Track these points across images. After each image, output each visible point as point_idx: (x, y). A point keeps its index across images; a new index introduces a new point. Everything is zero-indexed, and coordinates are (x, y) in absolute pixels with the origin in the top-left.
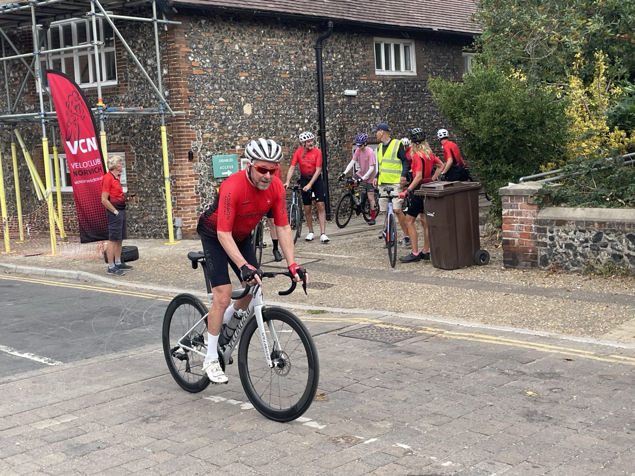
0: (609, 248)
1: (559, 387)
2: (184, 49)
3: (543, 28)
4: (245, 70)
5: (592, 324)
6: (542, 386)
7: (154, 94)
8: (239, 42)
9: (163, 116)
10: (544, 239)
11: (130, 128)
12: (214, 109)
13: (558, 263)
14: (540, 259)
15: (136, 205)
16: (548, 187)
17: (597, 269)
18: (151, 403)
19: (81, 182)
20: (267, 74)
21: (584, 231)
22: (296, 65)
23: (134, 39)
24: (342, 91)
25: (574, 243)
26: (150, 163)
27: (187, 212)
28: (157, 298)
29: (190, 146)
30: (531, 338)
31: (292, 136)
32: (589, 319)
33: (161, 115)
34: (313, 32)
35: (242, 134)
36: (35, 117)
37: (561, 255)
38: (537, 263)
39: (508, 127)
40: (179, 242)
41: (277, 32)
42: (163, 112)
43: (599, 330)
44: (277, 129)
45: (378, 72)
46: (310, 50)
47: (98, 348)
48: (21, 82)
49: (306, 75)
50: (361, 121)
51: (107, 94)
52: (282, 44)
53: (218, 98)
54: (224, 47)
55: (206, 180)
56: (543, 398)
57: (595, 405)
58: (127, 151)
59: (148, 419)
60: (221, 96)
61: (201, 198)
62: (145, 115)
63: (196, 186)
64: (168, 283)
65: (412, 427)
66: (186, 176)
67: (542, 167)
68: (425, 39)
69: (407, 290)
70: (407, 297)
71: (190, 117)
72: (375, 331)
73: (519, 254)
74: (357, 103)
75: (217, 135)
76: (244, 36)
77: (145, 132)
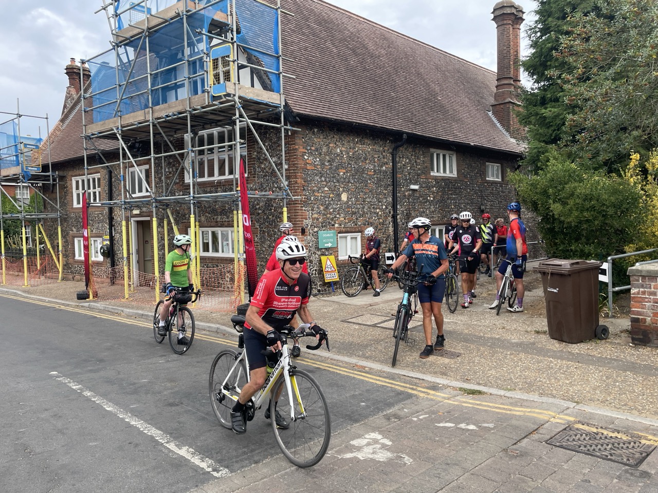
2: (302, 150)
4: (343, 167)
7: (276, 184)
8: (340, 147)
9: (285, 200)
12: (321, 196)
20: (360, 171)
22: (378, 166)
24: (409, 186)
26: (270, 236)
29: (302, 224)
31: (374, 218)
34: (390, 142)
35: (340, 215)
36: (185, 199)
41: (366, 141)
42: (285, 196)
44: (364, 212)
46: (388, 155)
48: (174, 175)
49: (385, 173)
50: (420, 208)
52: (369, 150)
53: (324, 188)
54: (330, 150)
55: (313, 249)
60: (326, 186)
61: (309, 264)
67: (626, 248)
68: (464, 151)
69: (552, 368)
70: (562, 378)
71: (304, 201)
72: (587, 439)
73: (651, 332)
74: (418, 195)
75: (322, 216)
76: (343, 142)
77: (267, 212)
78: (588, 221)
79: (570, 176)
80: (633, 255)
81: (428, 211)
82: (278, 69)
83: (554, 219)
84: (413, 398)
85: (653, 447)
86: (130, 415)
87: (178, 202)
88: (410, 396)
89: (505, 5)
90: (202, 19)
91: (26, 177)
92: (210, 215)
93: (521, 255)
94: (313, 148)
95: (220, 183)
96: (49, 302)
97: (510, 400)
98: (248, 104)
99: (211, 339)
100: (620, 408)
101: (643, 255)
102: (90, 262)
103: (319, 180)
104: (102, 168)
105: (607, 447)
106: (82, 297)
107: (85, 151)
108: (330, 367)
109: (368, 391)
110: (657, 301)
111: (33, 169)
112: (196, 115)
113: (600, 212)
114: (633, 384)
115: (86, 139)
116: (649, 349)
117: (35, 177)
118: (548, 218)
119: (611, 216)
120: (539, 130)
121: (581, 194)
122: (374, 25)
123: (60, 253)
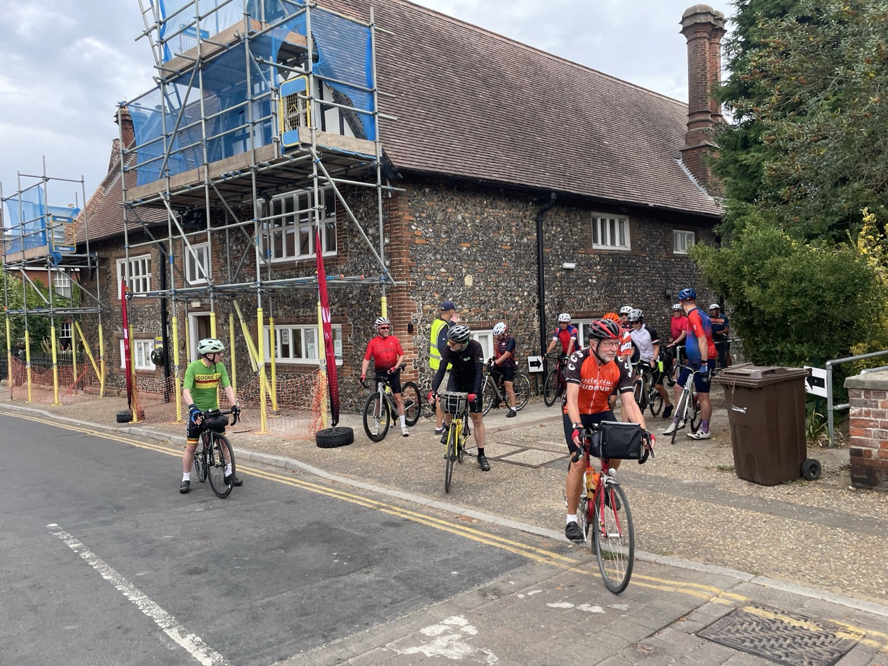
2: (407, 217)
4: (467, 240)
7: (374, 264)
8: (461, 212)
9: (384, 287)
11: (348, 299)
12: (436, 280)
15: (351, 378)
20: (491, 245)
22: (517, 237)
23: (355, 209)
24: (561, 264)
26: (367, 335)
29: (410, 318)
31: (511, 309)
33: (381, 285)
34: (534, 204)
35: (463, 306)
36: (251, 286)
39: (810, 299)
41: (499, 203)
42: (384, 281)
44: (497, 301)
45: (595, 247)
46: (531, 222)
48: (242, 255)
49: (527, 247)
50: (578, 294)
51: (326, 265)
52: (504, 215)
53: (440, 269)
54: (448, 217)
58: (344, 322)
60: (442, 266)
61: (419, 373)
62: (365, 284)
63: (415, 360)
67: (853, 349)
68: (639, 214)
69: (731, 522)
70: (743, 537)
71: (411, 288)
72: (757, 629)
73: (879, 470)
74: (574, 277)
75: (438, 307)
76: (467, 206)
77: (363, 303)
78: (797, 310)
79: (773, 247)
80: (862, 359)
81: (588, 298)
82: (372, 109)
83: (752, 309)
84: (528, 564)
85: (852, 644)
86: (132, 586)
87: (245, 291)
88: (524, 561)
89: (698, 11)
90: (269, 45)
91: (55, 259)
92: (289, 308)
93: (706, 360)
94: (424, 215)
95: (302, 264)
96: (81, 426)
97: (662, 569)
98: (329, 157)
99: (275, 478)
100: (816, 583)
101: (877, 358)
102: (133, 372)
103: (433, 258)
104: (154, 245)
105: (784, 643)
106: (124, 418)
107: (125, 224)
108: (423, 519)
109: (467, 553)
110: (886, 425)
111: (65, 249)
112: (263, 173)
113: (814, 298)
114: (843, 547)
115: (126, 209)
116: (876, 494)
117: (67, 261)
118: (743, 307)
119: (830, 303)
120: (738, 184)
121: (786, 273)
122: (516, 45)
123: (102, 360)
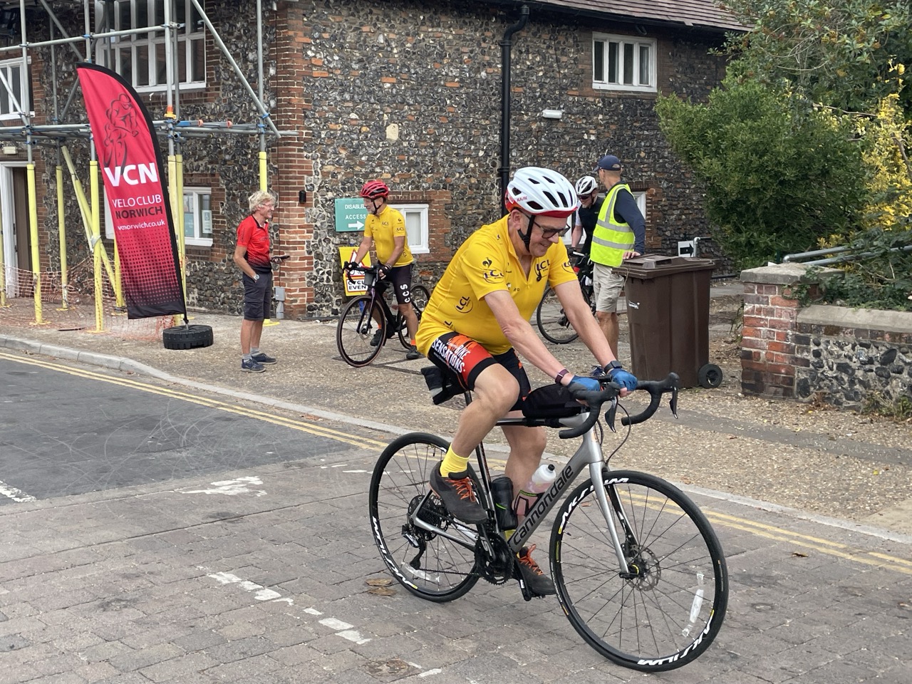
0: (905, 375)
1: (769, 601)
2: (301, 39)
3: (810, 21)
4: (392, 73)
5: (855, 496)
6: (740, 598)
7: (255, 104)
8: (384, 32)
9: (263, 137)
10: (805, 354)
11: (221, 152)
12: (342, 130)
13: (825, 394)
14: (798, 384)
15: (223, 265)
16: (815, 275)
17: (884, 406)
18: (126, 576)
19: (127, 228)
20: (429, 82)
21: (867, 346)
22: (470, 70)
23: (231, 22)
24: (539, 111)
25: (852, 364)
27: (293, 280)
28: (218, 405)
29: (302, 183)
30: (751, 512)
31: (458, 175)
32: (852, 488)
33: (260, 134)
34: (499, 20)
35: (383, 168)
36: (81, 130)
37: (830, 381)
38: (792, 390)
39: (770, 177)
40: (278, 323)
41: (443, 19)
42: (263, 130)
43: (864, 508)
44: (436, 163)
45: (596, 85)
46: (493, 47)
47: (97, 479)
49: (485, 84)
50: (565, 157)
51: (190, 102)
52: (450, 37)
53: (349, 114)
54: (362, 38)
55: (324, 233)
56: (735, 620)
57: (817, 639)
58: (214, 185)
59: (109, 603)
60: (353, 110)
61: (314, 260)
62: (242, 133)
63: (308, 242)
64: (243, 384)
65: (506, 654)
66: (295, 227)
68: (671, 37)
71: (305, 140)
73: (765, 375)
74: (561, 130)
75: (344, 168)
76: (393, 22)
77: (240, 158)
81: (582, 163)
95: (158, 96)
109: (293, 441)
110: (774, 324)
